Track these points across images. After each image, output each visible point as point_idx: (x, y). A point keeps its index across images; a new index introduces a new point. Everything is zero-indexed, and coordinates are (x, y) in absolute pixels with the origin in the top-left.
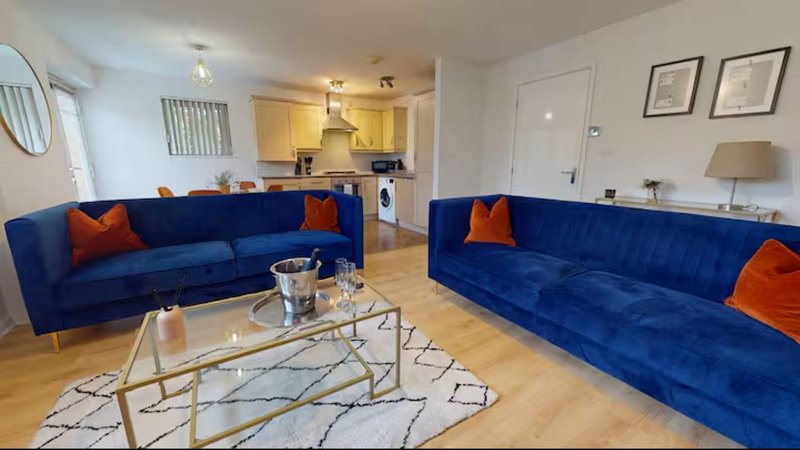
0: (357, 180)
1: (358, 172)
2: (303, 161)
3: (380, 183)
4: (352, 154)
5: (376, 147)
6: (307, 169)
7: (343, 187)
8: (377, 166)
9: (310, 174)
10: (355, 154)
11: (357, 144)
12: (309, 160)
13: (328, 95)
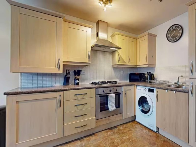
0: (119, 89)
1: (119, 82)
2: (72, 73)
3: (137, 91)
4: (114, 68)
5: (132, 63)
6: (76, 80)
7: (107, 96)
8: (133, 77)
9: (78, 84)
10: (116, 68)
11: (119, 60)
12: (78, 73)
13: (98, 23)
